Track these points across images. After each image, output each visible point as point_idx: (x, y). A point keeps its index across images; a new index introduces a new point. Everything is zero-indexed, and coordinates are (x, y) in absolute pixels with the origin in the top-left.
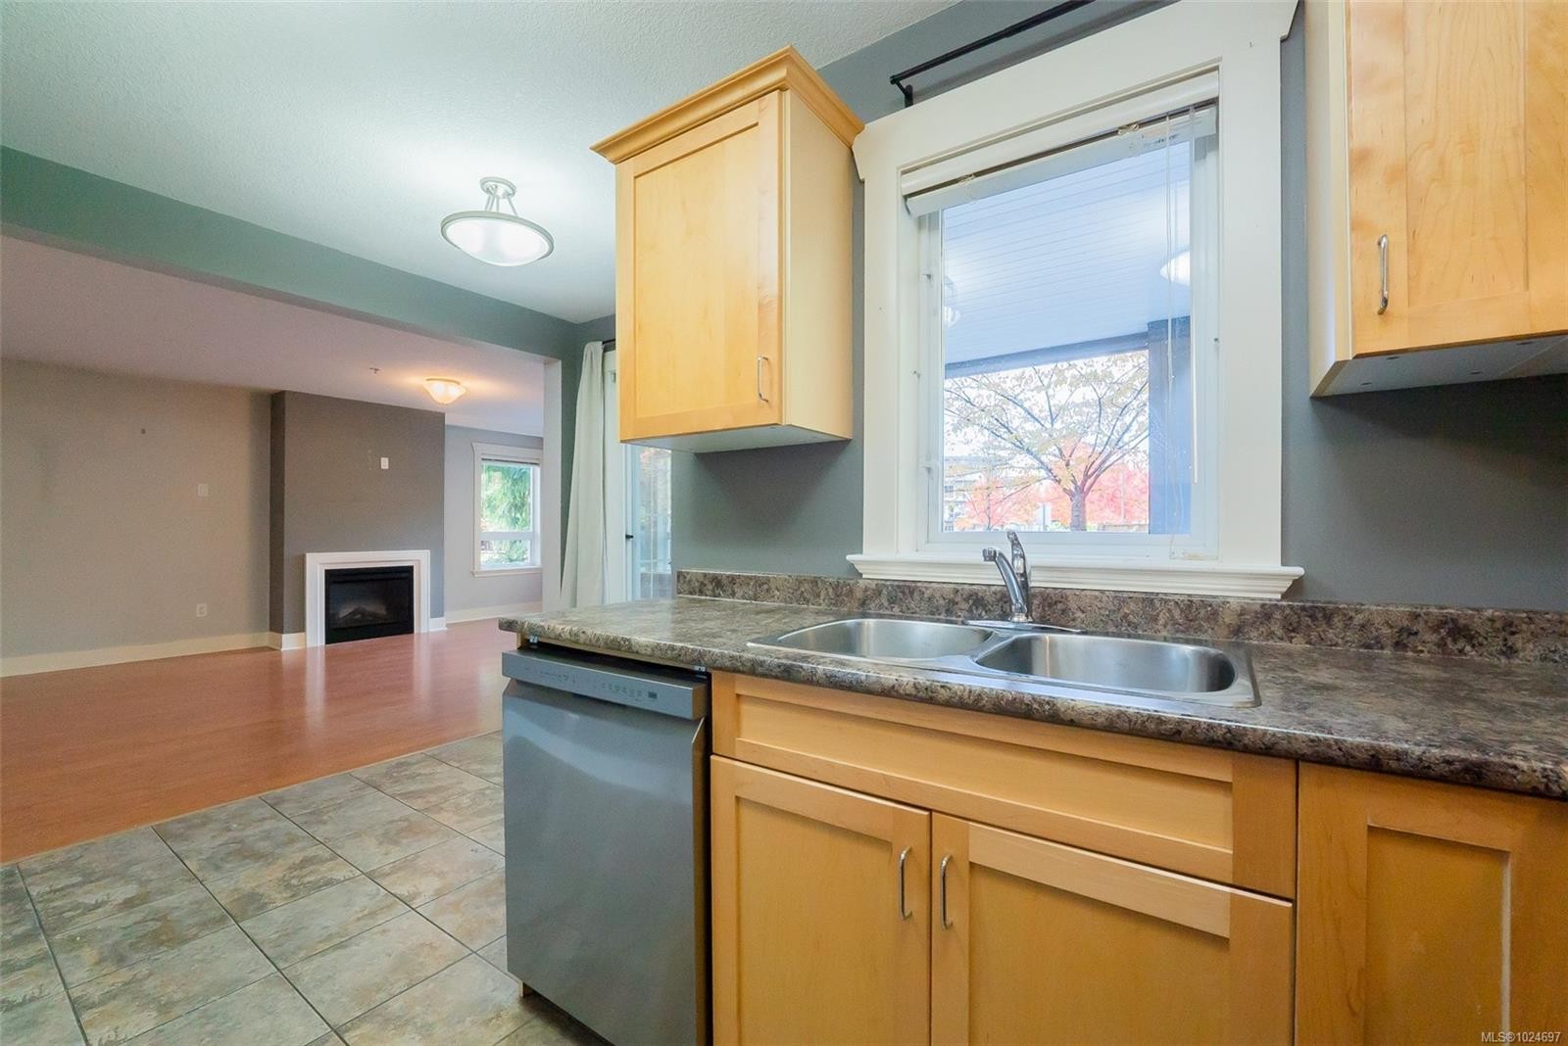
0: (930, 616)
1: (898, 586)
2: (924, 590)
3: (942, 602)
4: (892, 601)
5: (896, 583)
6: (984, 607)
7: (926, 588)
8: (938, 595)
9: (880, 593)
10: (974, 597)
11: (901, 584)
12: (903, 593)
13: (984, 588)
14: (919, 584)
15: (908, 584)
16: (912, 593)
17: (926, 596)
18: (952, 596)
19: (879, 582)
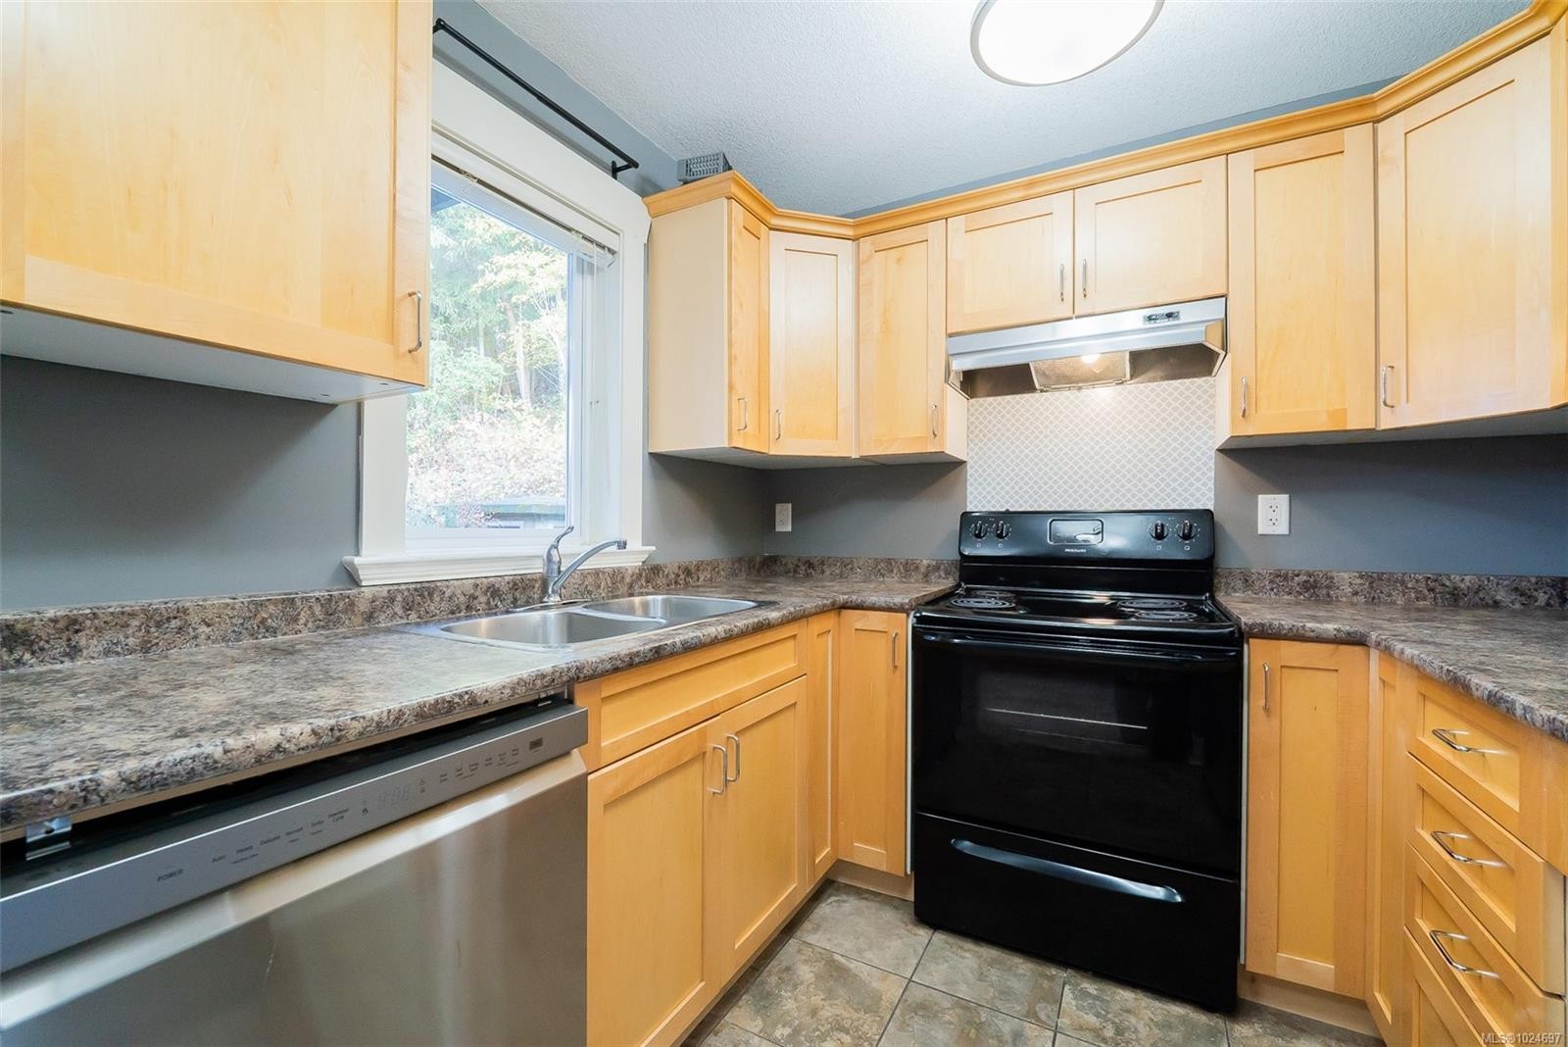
0: (450, 616)
1: (416, 590)
2: (445, 589)
3: (462, 599)
4: (408, 607)
5: (412, 586)
6: (500, 596)
7: (447, 587)
8: (458, 592)
9: (392, 600)
10: (492, 589)
11: (419, 586)
12: (422, 596)
13: (499, 579)
14: (439, 584)
15: (427, 585)
16: (431, 594)
17: (446, 595)
18: (472, 591)
19: (391, 587)
